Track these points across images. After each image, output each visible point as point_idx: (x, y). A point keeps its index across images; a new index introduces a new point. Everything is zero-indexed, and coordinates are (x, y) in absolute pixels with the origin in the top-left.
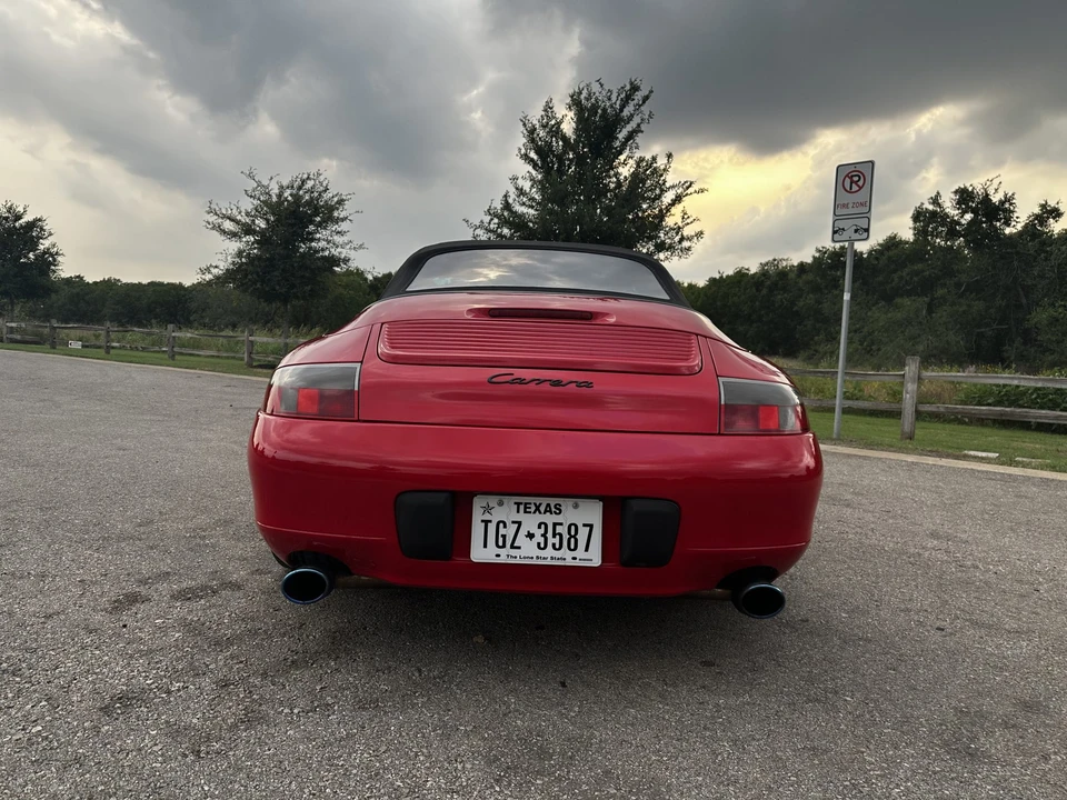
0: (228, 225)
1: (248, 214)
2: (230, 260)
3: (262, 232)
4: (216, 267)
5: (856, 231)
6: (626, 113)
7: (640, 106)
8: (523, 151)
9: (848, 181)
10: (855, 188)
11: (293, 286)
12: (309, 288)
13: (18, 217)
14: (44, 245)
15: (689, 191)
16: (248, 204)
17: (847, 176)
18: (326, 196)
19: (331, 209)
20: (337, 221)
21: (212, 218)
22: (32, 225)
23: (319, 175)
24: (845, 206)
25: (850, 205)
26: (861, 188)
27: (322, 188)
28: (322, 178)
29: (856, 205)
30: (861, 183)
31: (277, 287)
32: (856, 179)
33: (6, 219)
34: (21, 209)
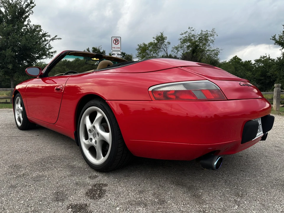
5: (118, 55)
6: (26, 10)
7: (31, 8)
9: (115, 41)
10: (117, 43)
15: (56, 38)
17: (114, 40)
24: (114, 48)
25: (116, 48)
26: (118, 44)
29: (117, 48)
30: (118, 42)
32: (117, 41)
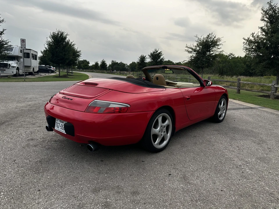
0: (190, 50)
1: (195, 46)
2: (189, 59)
3: (198, 51)
4: (186, 61)
8: (262, 18)
11: (203, 64)
12: (207, 64)
13: (157, 52)
14: (162, 57)
16: (195, 44)
18: (215, 39)
19: (216, 42)
20: (218, 45)
21: (187, 49)
22: (160, 53)
23: (212, 33)
27: (214, 37)
28: (213, 34)
31: (199, 65)
33: (155, 52)
34: (158, 50)
